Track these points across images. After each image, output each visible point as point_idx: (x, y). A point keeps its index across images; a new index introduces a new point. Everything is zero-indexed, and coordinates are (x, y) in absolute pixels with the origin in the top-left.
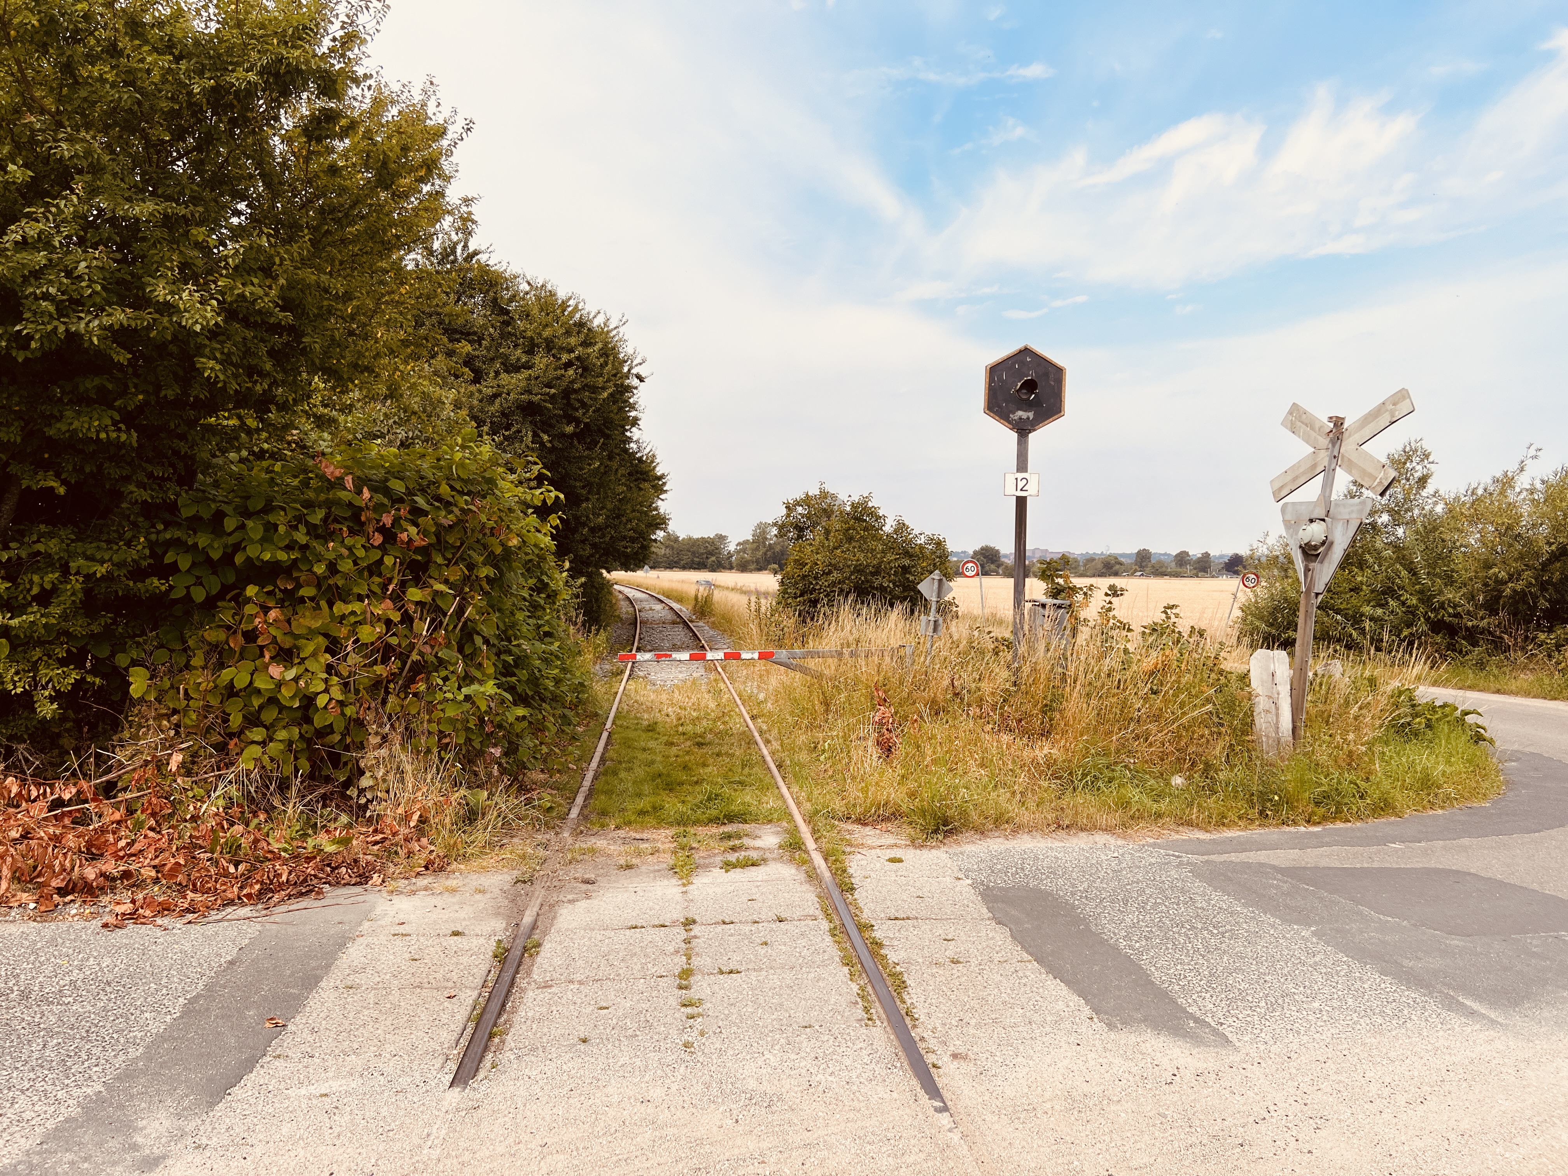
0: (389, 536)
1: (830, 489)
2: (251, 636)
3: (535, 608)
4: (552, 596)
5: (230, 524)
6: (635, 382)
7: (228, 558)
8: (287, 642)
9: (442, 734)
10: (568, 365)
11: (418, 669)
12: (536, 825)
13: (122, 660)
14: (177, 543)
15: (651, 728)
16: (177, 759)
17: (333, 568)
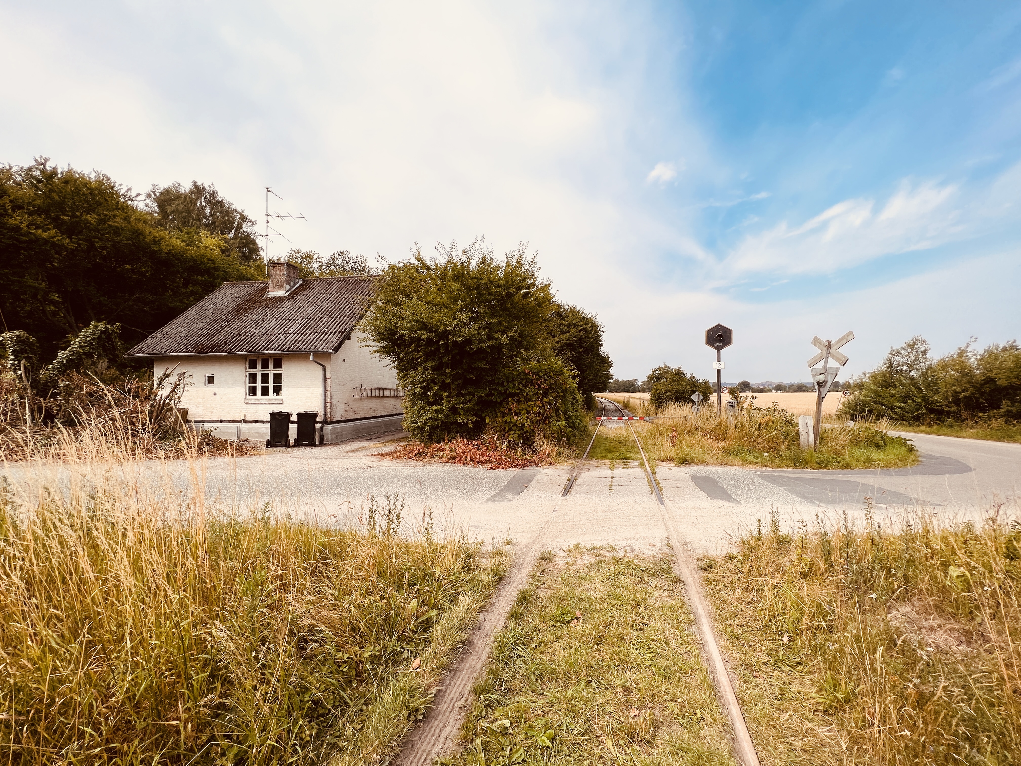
0: (539, 386)
1: (667, 364)
2: (510, 410)
3: (573, 403)
4: (577, 401)
5: (505, 384)
6: (601, 333)
7: (505, 392)
8: (518, 411)
9: (552, 434)
10: (581, 330)
11: (547, 418)
12: (575, 458)
13: (484, 415)
14: (495, 389)
15: (606, 439)
16: (496, 437)
17: (527, 394)
